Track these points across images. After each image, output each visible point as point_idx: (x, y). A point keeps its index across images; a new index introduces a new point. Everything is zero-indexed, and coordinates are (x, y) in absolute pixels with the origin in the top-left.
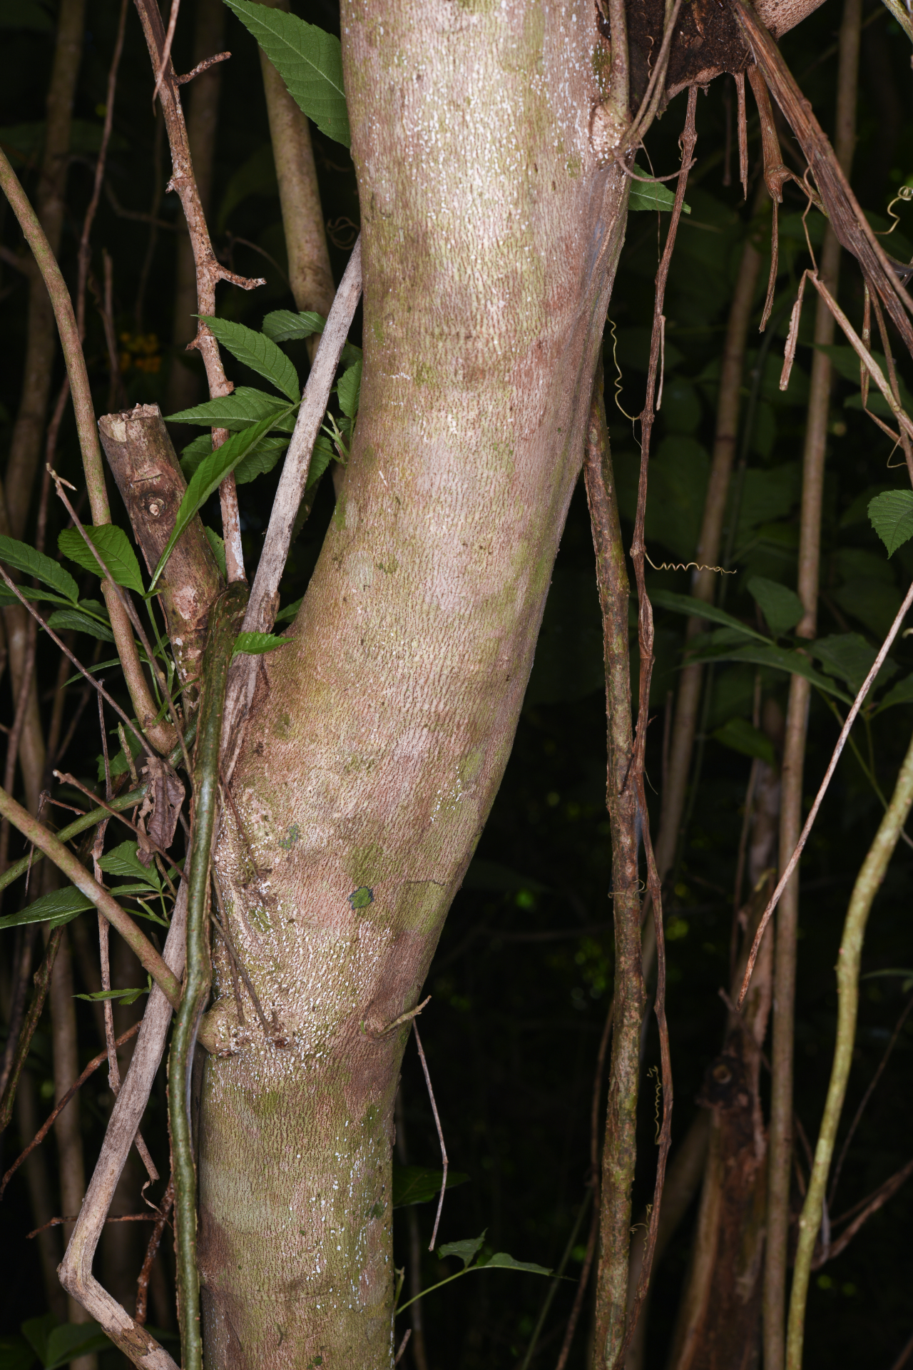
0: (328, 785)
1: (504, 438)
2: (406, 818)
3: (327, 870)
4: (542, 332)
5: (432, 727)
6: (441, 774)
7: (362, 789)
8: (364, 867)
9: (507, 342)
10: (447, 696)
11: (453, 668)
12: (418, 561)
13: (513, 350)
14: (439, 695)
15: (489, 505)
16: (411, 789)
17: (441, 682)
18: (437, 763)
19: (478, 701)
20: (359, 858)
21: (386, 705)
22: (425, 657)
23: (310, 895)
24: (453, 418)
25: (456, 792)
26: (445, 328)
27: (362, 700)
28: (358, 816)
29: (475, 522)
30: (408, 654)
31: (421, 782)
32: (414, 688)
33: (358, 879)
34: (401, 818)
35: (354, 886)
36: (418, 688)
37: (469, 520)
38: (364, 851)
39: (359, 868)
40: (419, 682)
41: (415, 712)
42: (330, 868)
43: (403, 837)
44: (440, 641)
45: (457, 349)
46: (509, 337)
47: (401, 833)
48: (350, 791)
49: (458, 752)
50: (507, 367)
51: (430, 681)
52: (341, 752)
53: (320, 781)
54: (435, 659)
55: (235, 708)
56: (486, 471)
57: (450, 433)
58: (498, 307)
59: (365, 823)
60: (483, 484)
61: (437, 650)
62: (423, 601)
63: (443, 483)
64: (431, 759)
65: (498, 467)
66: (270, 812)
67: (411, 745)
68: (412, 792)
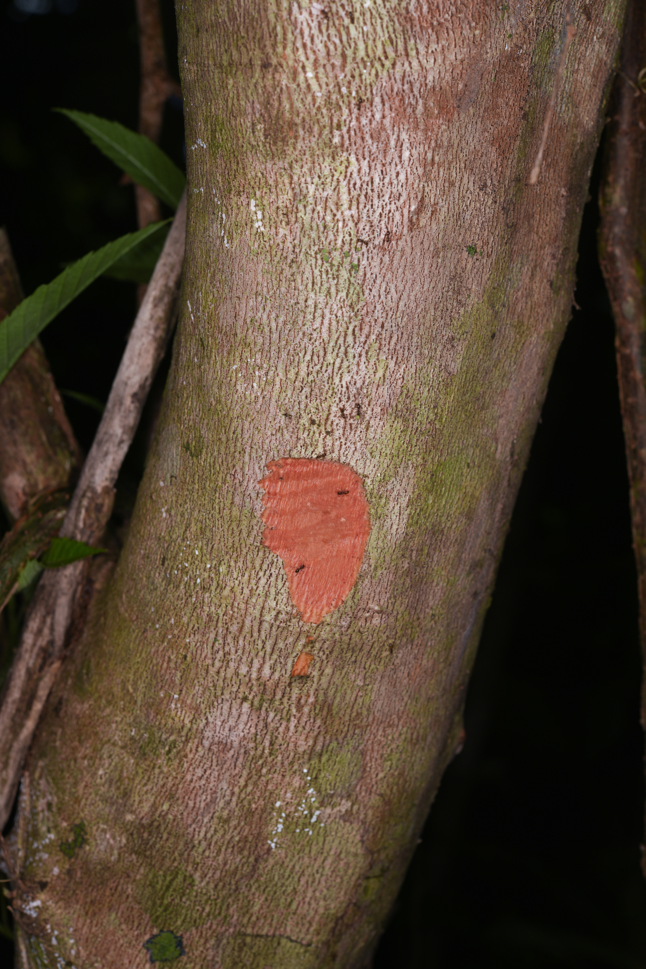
0: (122, 771)
1: (339, 242)
2: (228, 837)
3: (116, 896)
4: (398, 64)
5: (256, 703)
6: (277, 777)
7: (161, 783)
8: (166, 902)
9: (331, 75)
10: (275, 656)
11: (279, 612)
12: (224, 439)
13: (344, 90)
14: (261, 654)
15: (322, 353)
16: (233, 794)
17: (263, 633)
18: (270, 759)
19: (328, 671)
20: (158, 887)
21: (189, 659)
22: (238, 590)
23: (94, 929)
24: (256, 205)
25: (310, 809)
26: (234, 53)
27: (161, 649)
28: (156, 824)
29: (300, 378)
30: (215, 583)
31: (246, 786)
32: (225, 638)
33: (158, 917)
34: (219, 835)
35: (152, 927)
36: (229, 640)
37: (292, 375)
38: (165, 876)
39: (158, 902)
40: (231, 629)
41: (229, 676)
42: (120, 895)
43: (225, 864)
44: (258, 568)
45: (252, 86)
46: (333, 65)
47: (221, 858)
48: (146, 784)
49: (303, 746)
50: (335, 121)
51: (247, 629)
52: (136, 723)
53: (113, 764)
54: (251, 596)
55: (34, 645)
56: (312, 295)
57: (254, 231)
58: (311, 14)
59: (165, 836)
60: (310, 317)
61: (253, 582)
62: (232, 503)
63: (250, 314)
64: (259, 752)
65: (333, 290)
66: (56, 799)
67: (227, 726)
68: (234, 799)
